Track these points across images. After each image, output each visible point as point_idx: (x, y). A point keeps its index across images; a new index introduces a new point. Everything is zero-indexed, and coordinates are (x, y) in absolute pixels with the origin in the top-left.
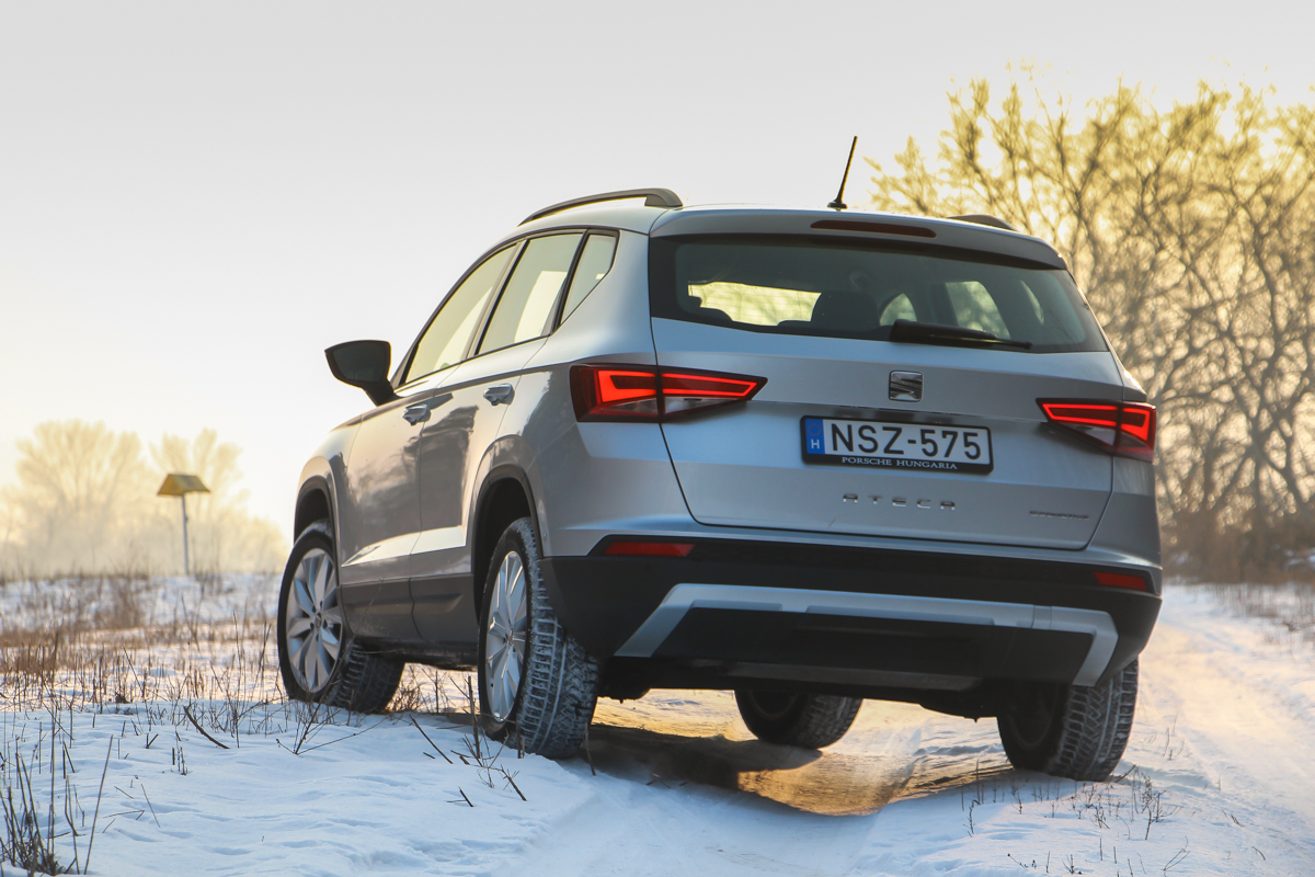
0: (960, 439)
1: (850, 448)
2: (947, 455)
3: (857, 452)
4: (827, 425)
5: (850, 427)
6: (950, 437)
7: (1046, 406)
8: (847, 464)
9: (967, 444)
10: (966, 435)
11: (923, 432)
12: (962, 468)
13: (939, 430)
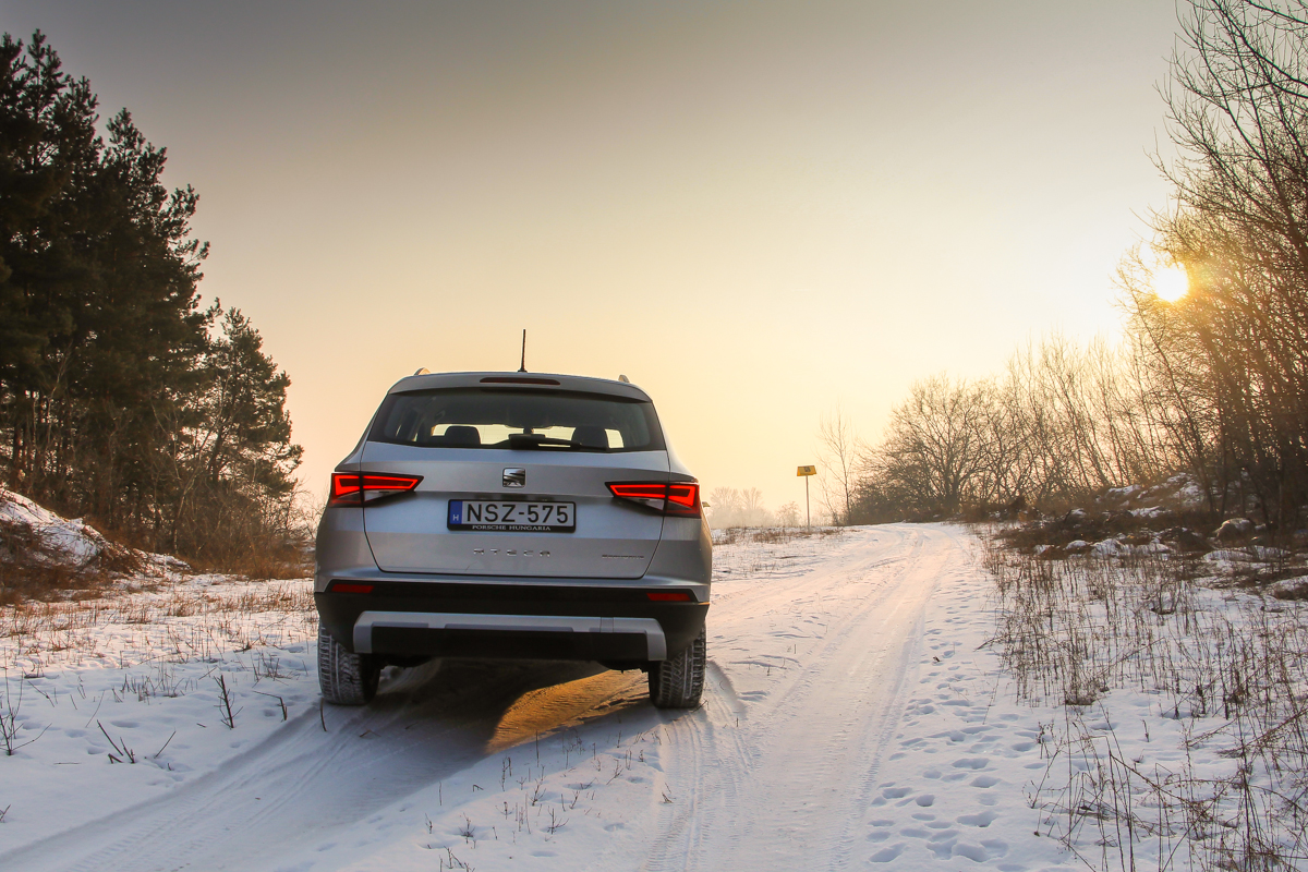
0: (555, 511)
1: (479, 519)
2: (545, 521)
3: (483, 521)
4: (465, 505)
5: (480, 506)
6: (548, 509)
7: (613, 487)
8: (476, 529)
9: (559, 513)
10: (559, 508)
11: (530, 507)
12: (554, 529)
13: (540, 505)
